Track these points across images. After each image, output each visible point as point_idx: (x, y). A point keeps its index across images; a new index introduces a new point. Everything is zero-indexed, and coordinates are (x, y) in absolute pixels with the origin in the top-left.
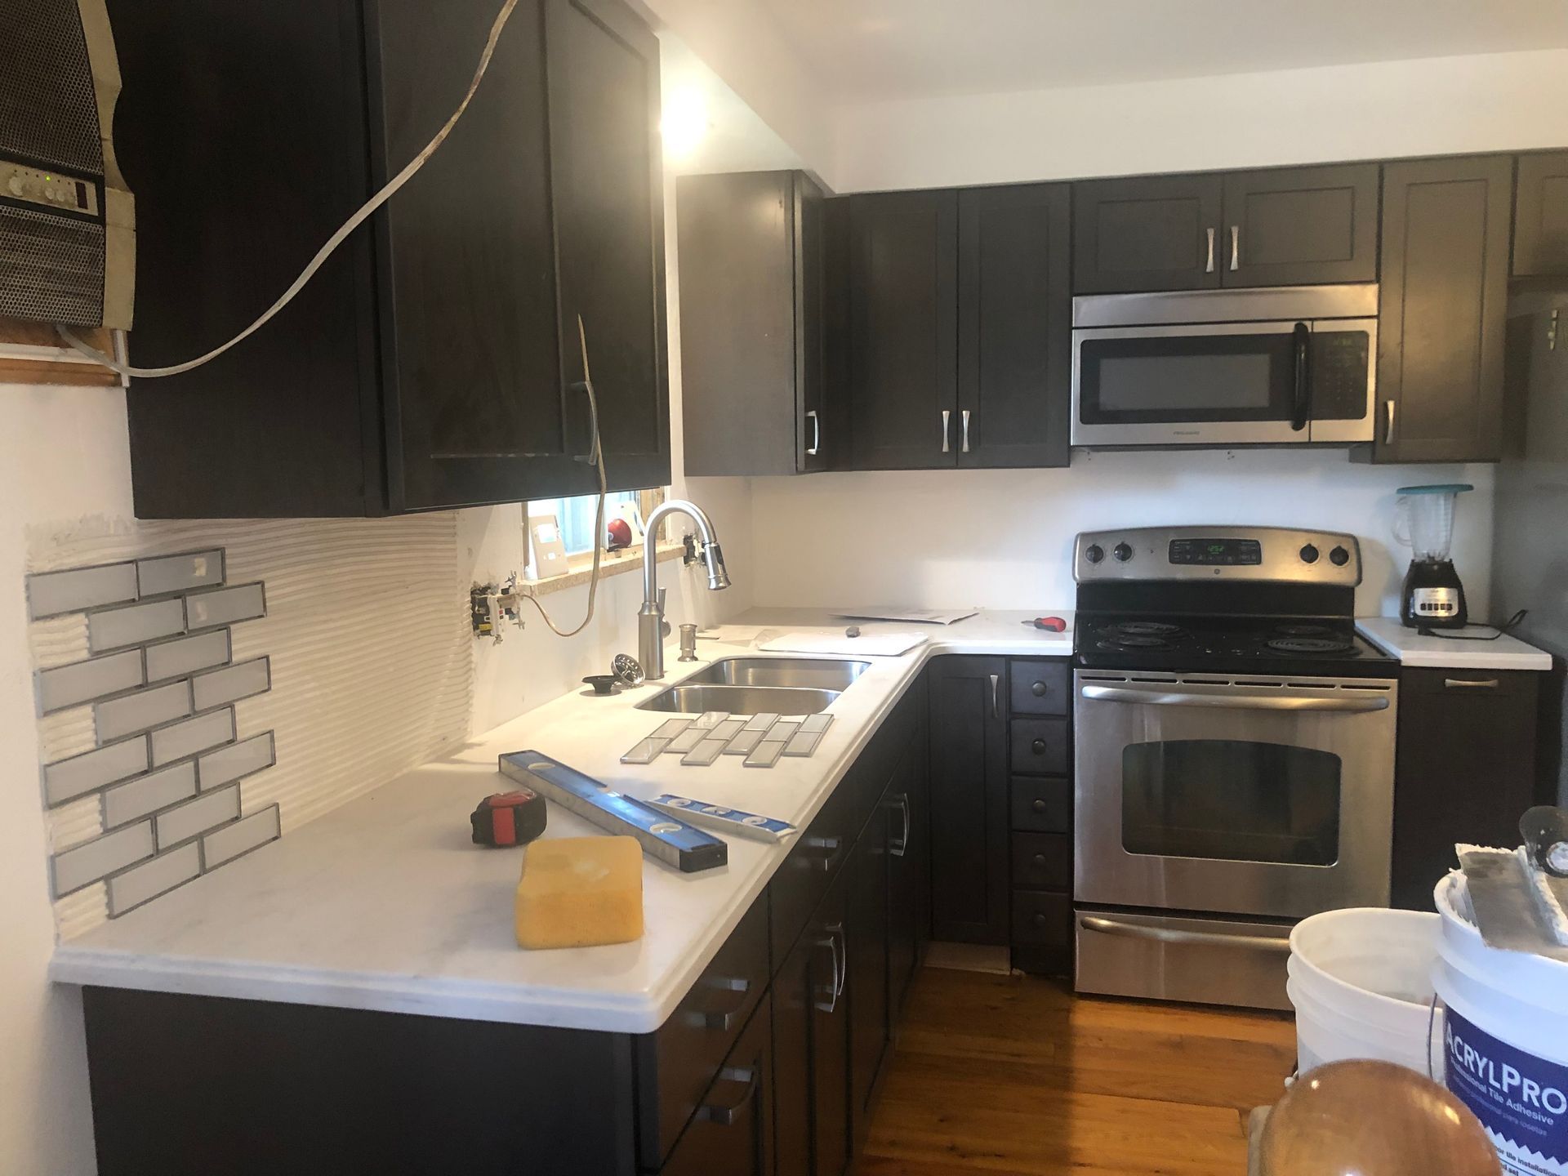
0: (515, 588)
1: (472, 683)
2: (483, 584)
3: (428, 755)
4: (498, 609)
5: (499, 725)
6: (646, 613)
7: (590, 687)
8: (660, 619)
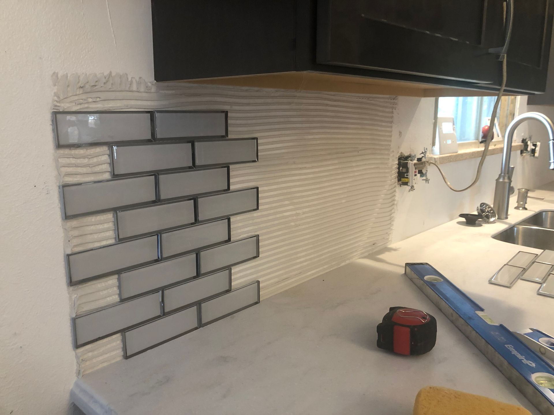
0: (425, 158)
1: (394, 212)
2: (406, 154)
3: (362, 253)
4: (414, 170)
5: (408, 238)
6: (501, 180)
7: (463, 220)
8: (510, 184)
